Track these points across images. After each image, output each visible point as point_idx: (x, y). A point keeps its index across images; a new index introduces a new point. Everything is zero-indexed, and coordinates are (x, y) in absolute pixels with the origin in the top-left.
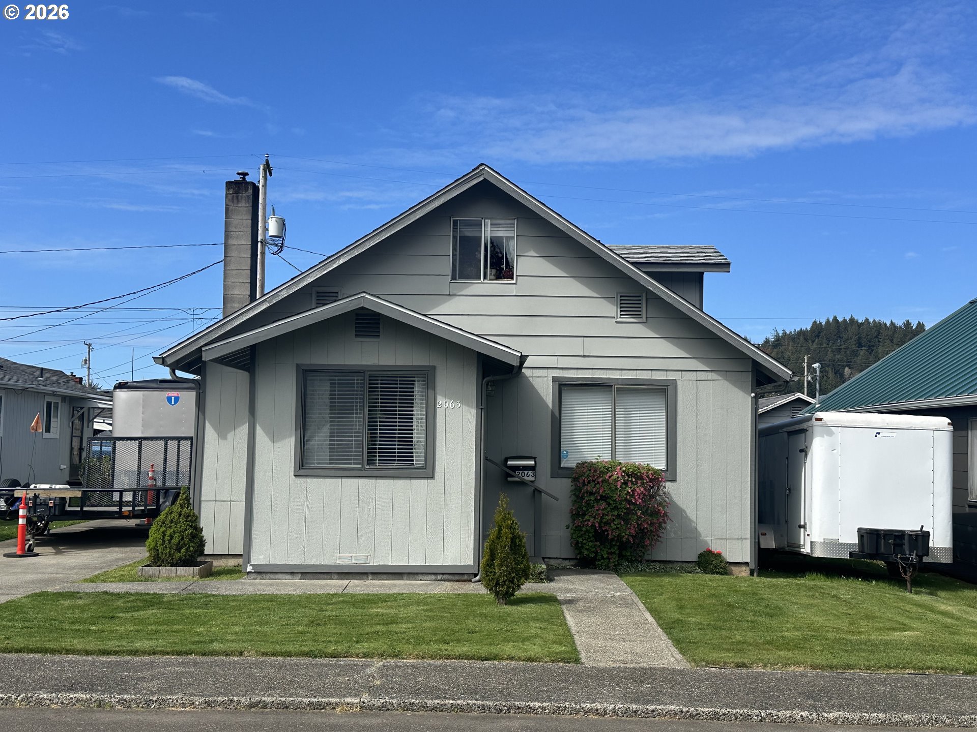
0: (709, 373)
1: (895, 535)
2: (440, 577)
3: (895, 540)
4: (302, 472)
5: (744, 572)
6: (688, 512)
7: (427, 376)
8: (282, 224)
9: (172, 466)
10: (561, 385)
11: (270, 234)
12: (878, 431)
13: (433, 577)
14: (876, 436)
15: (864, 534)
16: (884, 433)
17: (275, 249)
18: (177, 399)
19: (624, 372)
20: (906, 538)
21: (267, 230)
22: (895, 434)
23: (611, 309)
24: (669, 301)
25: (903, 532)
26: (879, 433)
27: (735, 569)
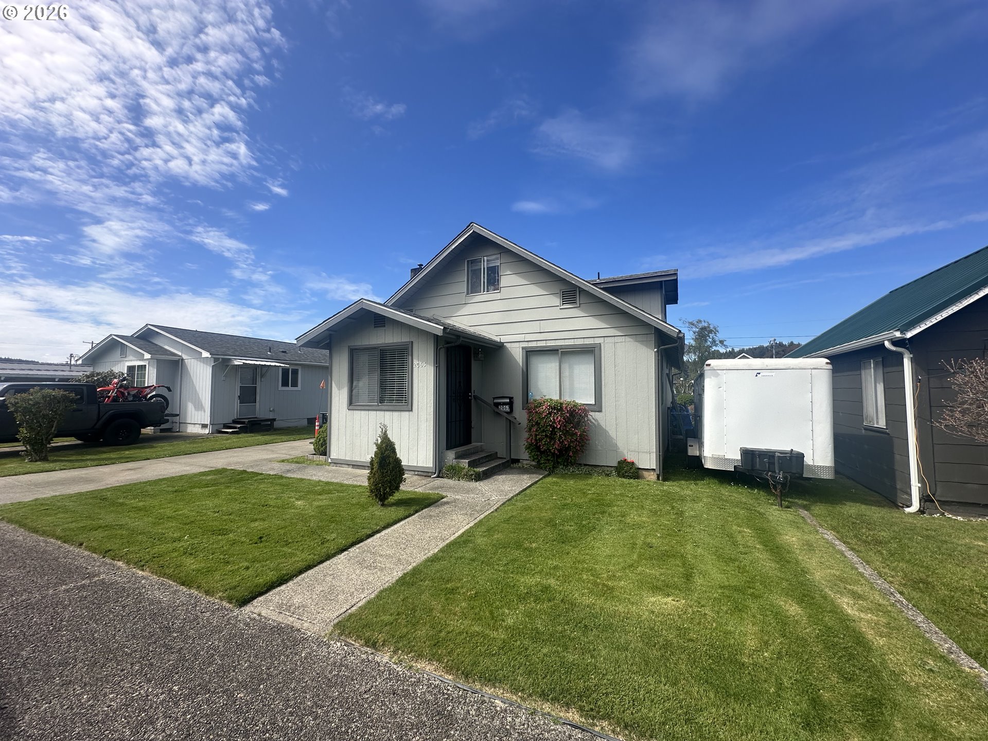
0: (624, 337)
1: (770, 456)
3: (769, 459)
4: (351, 407)
5: (652, 477)
7: (408, 348)
10: (527, 351)
12: (758, 371)
14: (756, 376)
15: (744, 452)
16: (763, 373)
19: (566, 340)
20: (776, 458)
22: (774, 373)
25: (774, 452)
26: (759, 373)
27: (645, 474)
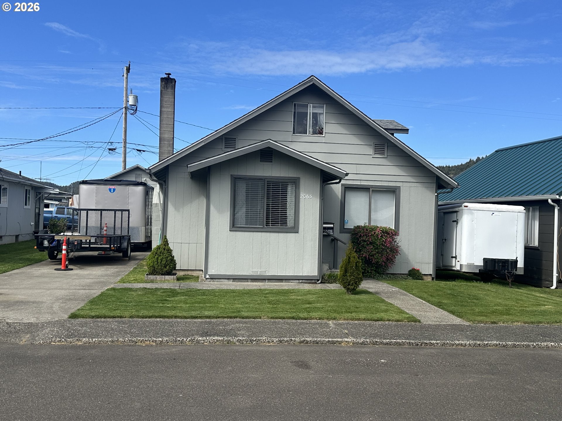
0: (416, 183)
1: (502, 262)
2: (301, 281)
3: (502, 264)
4: (234, 229)
5: (429, 279)
6: (404, 250)
7: (295, 182)
8: (136, 98)
9: (118, 224)
10: (345, 187)
11: (130, 104)
12: (493, 212)
13: (298, 281)
14: (492, 215)
15: (486, 260)
16: (496, 213)
17: (133, 112)
18: (114, 190)
19: (376, 182)
20: (509, 262)
21: (128, 101)
22: (500, 214)
23: (370, 151)
24: (401, 147)
25: (508, 260)
26: (493, 213)
27: (425, 277)
